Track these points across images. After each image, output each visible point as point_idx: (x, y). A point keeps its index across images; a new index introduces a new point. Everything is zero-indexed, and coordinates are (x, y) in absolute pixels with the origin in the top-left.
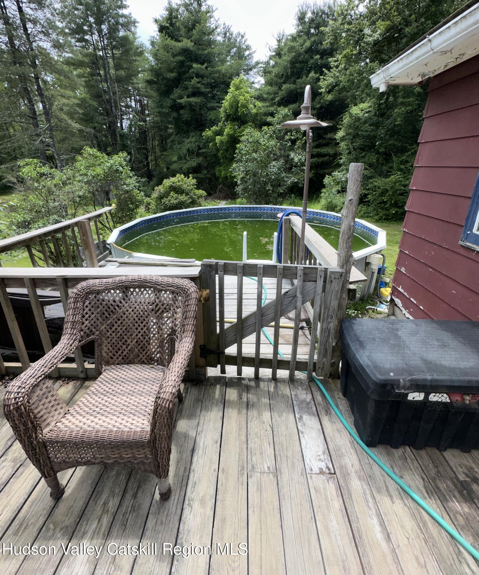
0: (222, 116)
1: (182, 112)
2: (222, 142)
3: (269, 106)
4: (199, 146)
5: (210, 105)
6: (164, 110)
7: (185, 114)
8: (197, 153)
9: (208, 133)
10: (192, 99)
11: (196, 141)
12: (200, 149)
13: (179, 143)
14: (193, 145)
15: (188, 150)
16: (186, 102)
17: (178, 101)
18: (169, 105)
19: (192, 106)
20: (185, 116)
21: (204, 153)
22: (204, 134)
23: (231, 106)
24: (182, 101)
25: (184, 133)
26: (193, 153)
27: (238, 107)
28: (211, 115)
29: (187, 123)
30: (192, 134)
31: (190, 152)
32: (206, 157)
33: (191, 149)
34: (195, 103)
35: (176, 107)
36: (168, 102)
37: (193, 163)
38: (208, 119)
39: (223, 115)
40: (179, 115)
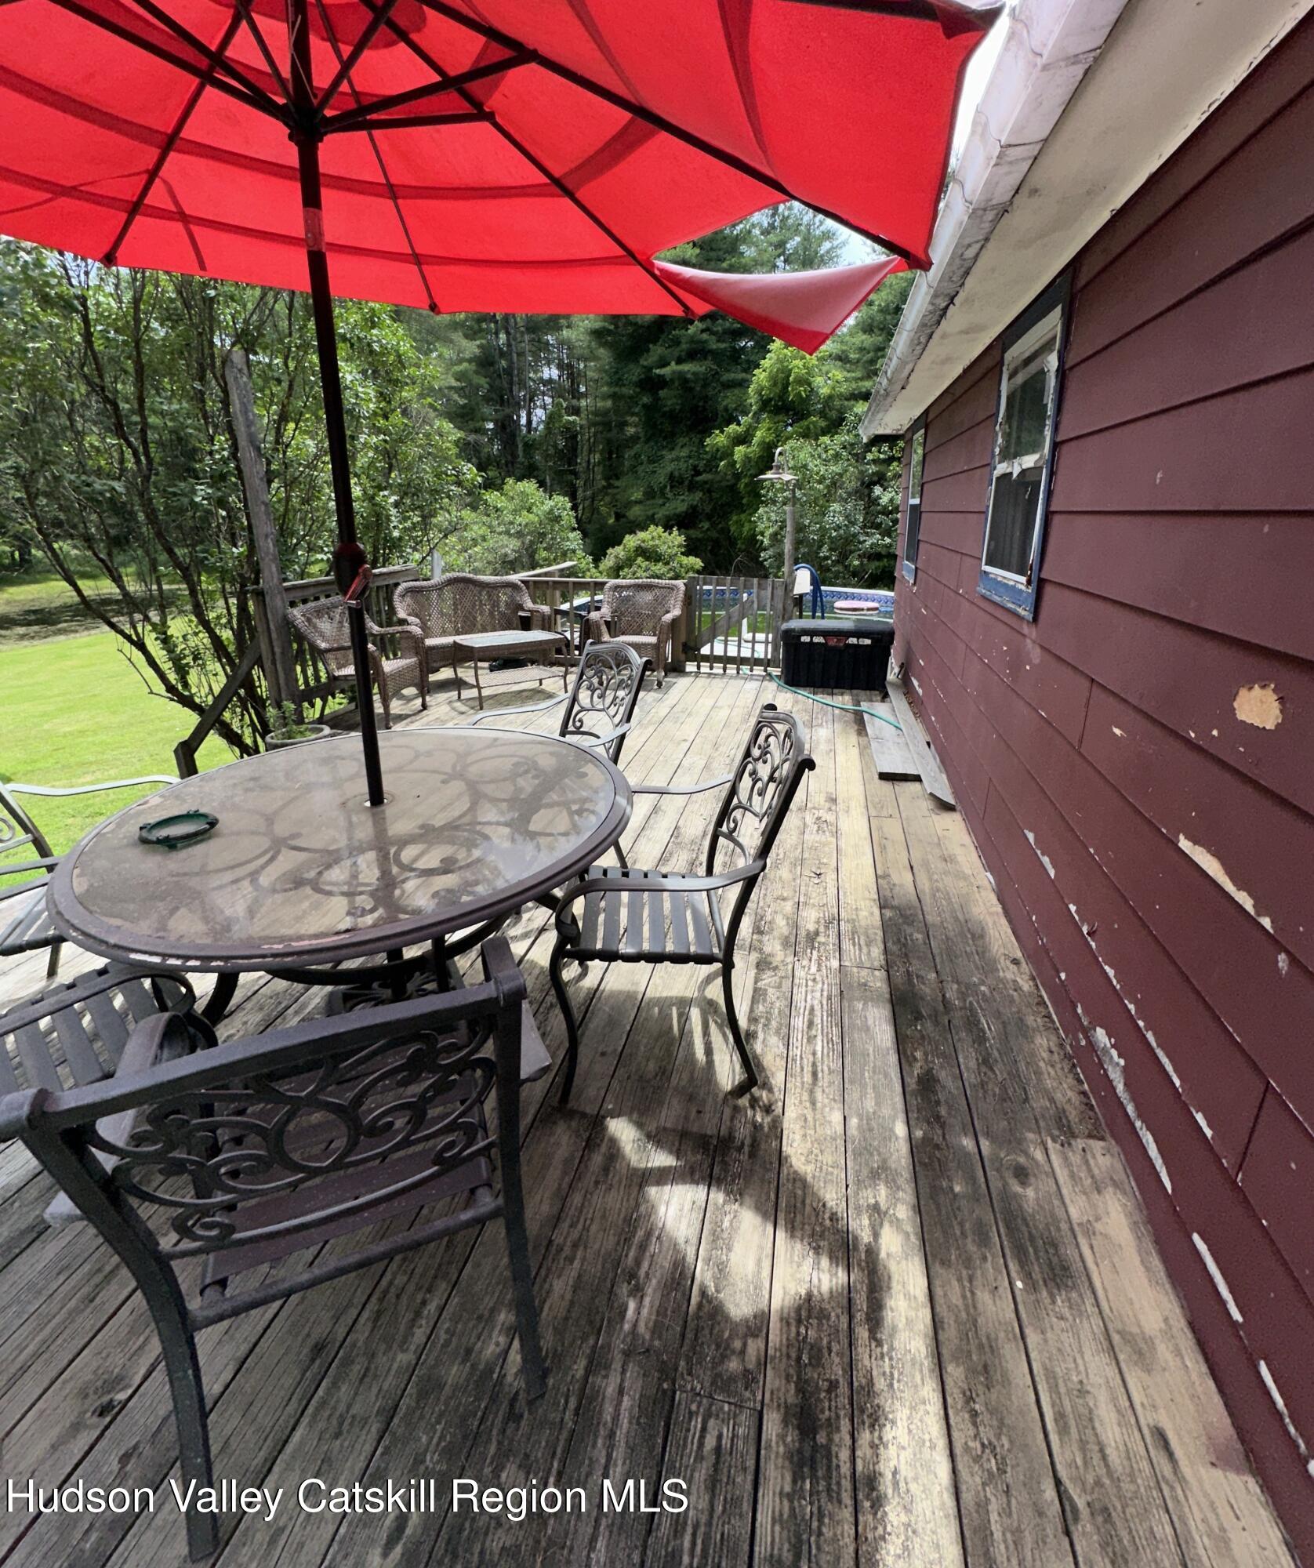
0: (753, 401)
1: (662, 393)
2: (747, 459)
3: (861, 379)
4: (695, 468)
5: (727, 377)
6: (625, 391)
7: (669, 399)
8: (691, 482)
9: (718, 439)
10: (686, 367)
11: (690, 457)
12: (698, 473)
13: (651, 461)
14: (683, 466)
15: (671, 477)
16: (674, 372)
17: (658, 371)
18: (635, 379)
19: (686, 381)
20: (669, 403)
21: (706, 482)
22: (708, 441)
23: (774, 382)
24: (665, 371)
25: (665, 438)
26: (681, 483)
27: (788, 384)
28: (728, 399)
29: (672, 416)
30: (682, 440)
31: (675, 481)
32: (709, 491)
33: (676, 474)
34: (694, 374)
35: (651, 384)
36: (634, 373)
37: (679, 505)
38: (721, 408)
39: (752, 399)
40: (657, 399)
